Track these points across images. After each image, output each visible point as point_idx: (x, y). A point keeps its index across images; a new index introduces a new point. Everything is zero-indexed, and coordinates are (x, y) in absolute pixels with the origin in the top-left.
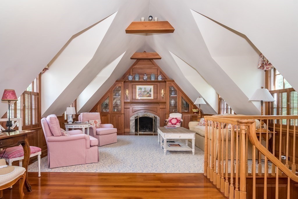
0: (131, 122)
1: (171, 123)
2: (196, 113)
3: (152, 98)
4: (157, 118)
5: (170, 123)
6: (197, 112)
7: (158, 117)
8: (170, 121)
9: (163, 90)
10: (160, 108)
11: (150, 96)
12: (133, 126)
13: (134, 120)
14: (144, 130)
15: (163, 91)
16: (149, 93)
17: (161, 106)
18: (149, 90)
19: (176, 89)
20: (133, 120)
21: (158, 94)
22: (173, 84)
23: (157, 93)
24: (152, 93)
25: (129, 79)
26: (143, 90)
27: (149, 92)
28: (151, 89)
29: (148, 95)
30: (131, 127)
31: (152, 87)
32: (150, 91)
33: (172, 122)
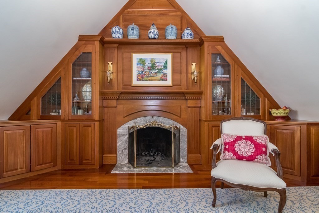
0: (118, 140)
1: (235, 154)
2: (283, 118)
3: (169, 82)
4: (181, 131)
5: (231, 155)
6: (285, 115)
7: (182, 127)
8: (230, 146)
9: (194, 64)
10: (189, 107)
11: (164, 78)
12: (125, 149)
13: (128, 136)
14: (150, 156)
15: (194, 67)
16: (163, 71)
17: (190, 103)
18: (161, 64)
19: (228, 59)
20: (123, 135)
21: (184, 75)
22: (219, 48)
23: (181, 73)
24: (169, 71)
25: (114, 36)
26: (148, 64)
27: (161, 69)
28: (166, 62)
29: (160, 75)
30: (120, 152)
31: (168, 57)
32: (165, 67)
33: (236, 149)
